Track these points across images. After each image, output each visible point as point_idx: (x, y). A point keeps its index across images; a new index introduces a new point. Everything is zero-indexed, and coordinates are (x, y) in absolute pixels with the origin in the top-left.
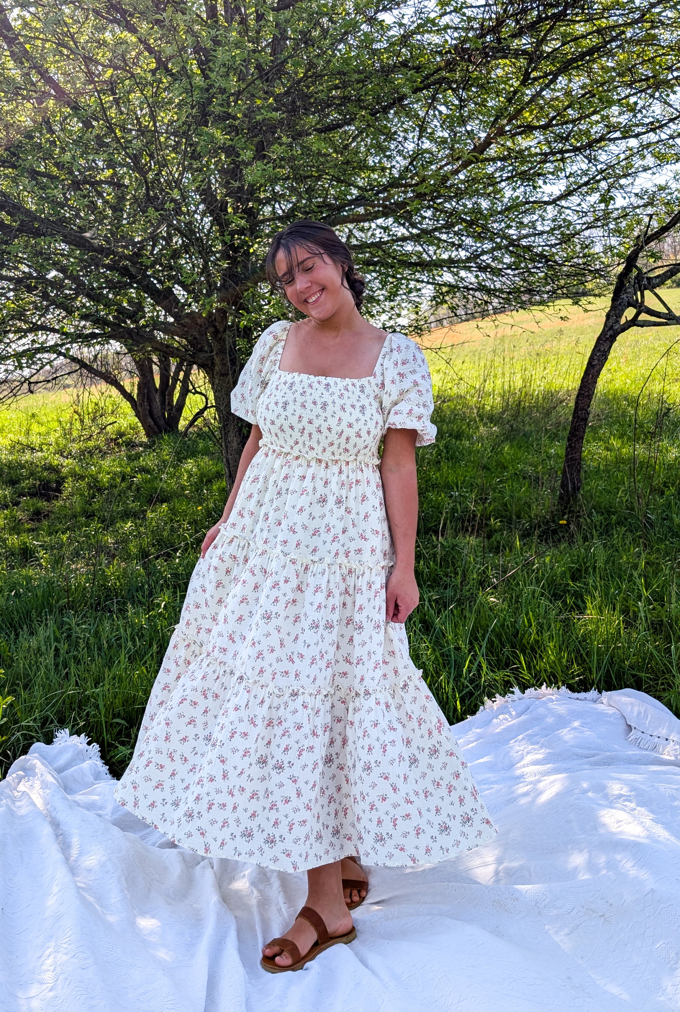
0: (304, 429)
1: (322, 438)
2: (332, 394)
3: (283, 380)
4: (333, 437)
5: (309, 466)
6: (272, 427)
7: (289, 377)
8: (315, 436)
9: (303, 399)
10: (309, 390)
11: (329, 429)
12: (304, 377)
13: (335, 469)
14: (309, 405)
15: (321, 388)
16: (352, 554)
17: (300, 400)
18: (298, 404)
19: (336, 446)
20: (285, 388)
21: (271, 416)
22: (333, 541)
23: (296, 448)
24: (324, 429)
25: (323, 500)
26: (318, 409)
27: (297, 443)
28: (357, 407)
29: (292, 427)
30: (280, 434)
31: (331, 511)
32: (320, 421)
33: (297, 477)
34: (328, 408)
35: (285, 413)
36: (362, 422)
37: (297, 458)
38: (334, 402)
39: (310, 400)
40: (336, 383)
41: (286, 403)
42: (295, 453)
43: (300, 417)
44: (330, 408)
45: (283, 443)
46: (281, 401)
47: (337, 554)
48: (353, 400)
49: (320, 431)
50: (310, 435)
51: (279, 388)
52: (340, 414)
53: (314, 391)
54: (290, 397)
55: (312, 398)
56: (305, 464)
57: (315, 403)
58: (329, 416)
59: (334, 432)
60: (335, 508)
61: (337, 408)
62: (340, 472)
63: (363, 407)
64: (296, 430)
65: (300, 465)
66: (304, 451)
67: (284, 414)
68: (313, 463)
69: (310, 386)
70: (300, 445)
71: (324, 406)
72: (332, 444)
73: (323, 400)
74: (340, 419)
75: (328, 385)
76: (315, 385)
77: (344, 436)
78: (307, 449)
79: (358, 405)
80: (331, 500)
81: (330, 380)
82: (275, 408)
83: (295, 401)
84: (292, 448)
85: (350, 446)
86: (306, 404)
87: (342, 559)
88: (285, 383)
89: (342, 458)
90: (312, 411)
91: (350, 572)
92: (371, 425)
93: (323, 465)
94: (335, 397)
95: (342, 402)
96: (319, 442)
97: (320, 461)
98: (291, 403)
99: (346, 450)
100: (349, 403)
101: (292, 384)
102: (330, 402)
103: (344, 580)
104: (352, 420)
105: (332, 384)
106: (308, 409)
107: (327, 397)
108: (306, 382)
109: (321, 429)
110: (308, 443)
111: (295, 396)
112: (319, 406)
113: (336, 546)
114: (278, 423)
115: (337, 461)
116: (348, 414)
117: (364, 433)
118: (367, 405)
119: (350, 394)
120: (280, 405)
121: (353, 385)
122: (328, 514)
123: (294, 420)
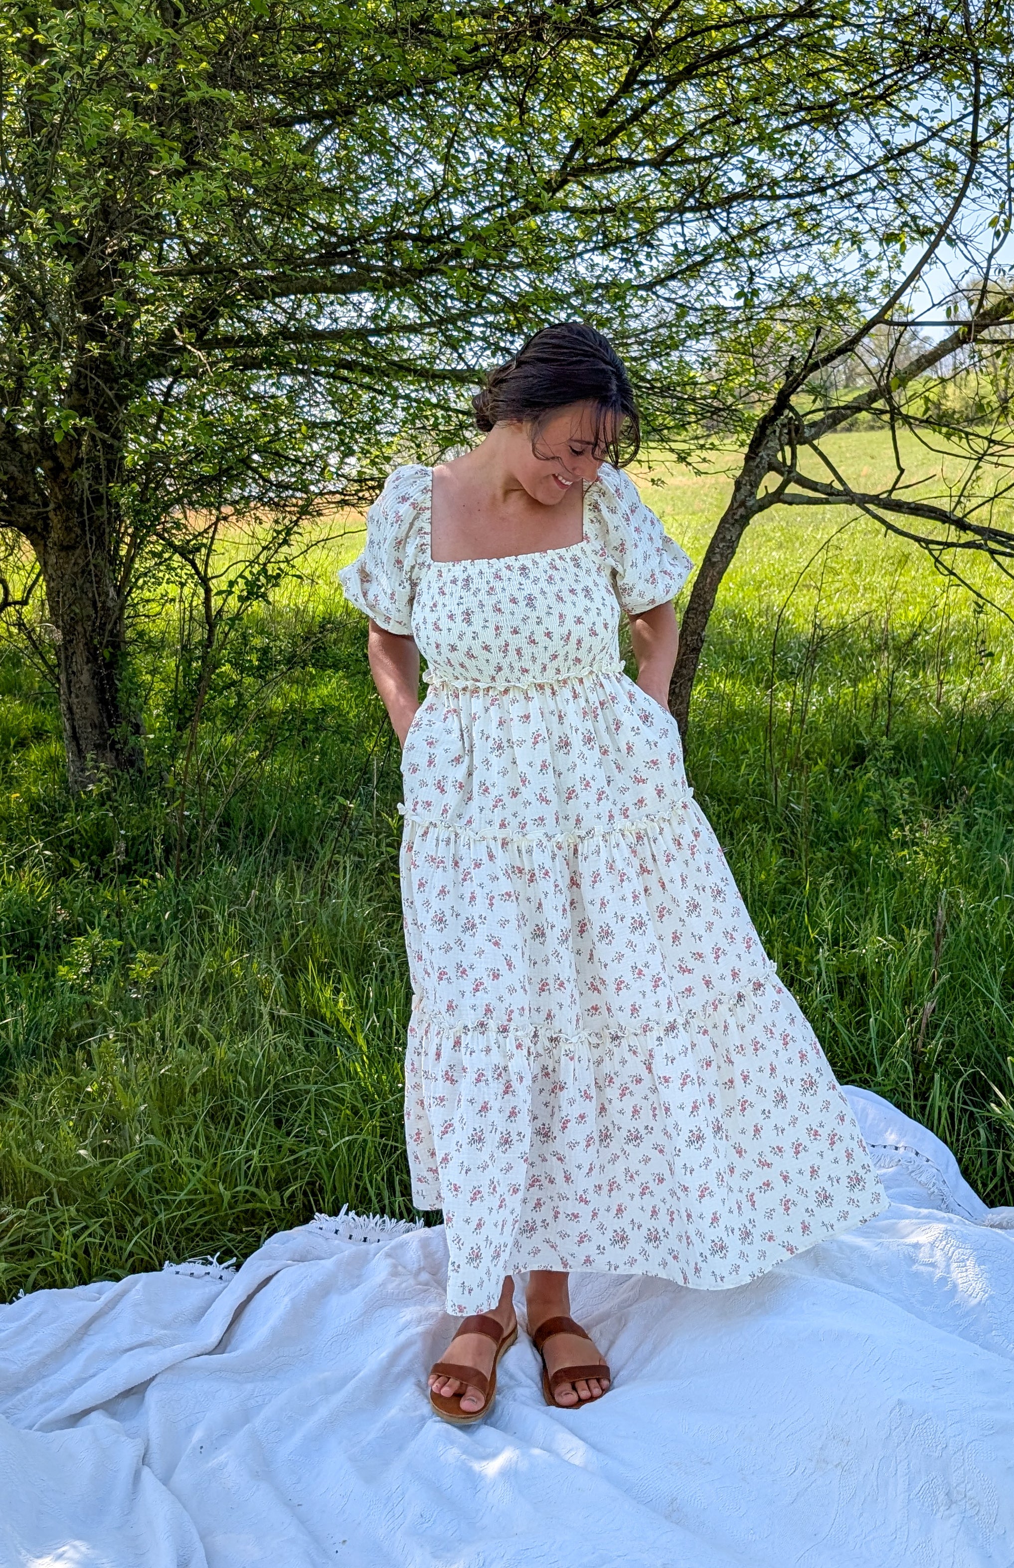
0: (507, 645)
1: (538, 650)
2: (536, 581)
3: (447, 577)
4: (556, 644)
5: (528, 698)
6: (452, 656)
7: (458, 570)
8: (527, 650)
9: (493, 600)
10: (498, 585)
11: (548, 635)
12: (482, 564)
13: (567, 693)
14: (506, 606)
15: (516, 575)
16: (632, 811)
17: (489, 602)
18: (488, 608)
19: (561, 658)
20: (458, 589)
21: (445, 639)
22: (600, 799)
23: (501, 677)
24: (539, 637)
25: (565, 744)
26: (522, 608)
27: (500, 669)
28: (579, 591)
29: (487, 648)
30: (467, 662)
31: (582, 755)
32: (531, 625)
33: (516, 719)
34: (537, 604)
35: (472, 629)
36: (594, 612)
37: (506, 691)
38: (543, 592)
39: (504, 598)
40: (535, 563)
41: (468, 614)
42: (501, 685)
43: (497, 628)
44: (540, 603)
45: (476, 675)
46: (458, 612)
47: (611, 817)
48: (570, 580)
49: (533, 642)
50: (519, 652)
51: (446, 590)
52: (558, 608)
53: (506, 583)
54: (471, 602)
55: (507, 594)
56: (520, 697)
57: (514, 601)
58: (542, 614)
59: (556, 637)
60: (585, 750)
61: (552, 600)
62: (575, 696)
63: (587, 590)
64: (495, 650)
65: (514, 701)
66: (513, 678)
67: (469, 631)
68: (532, 693)
69: (498, 577)
70: (506, 671)
71: (530, 601)
72: (555, 657)
73: (526, 593)
74: (561, 616)
75: (523, 568)
76: (505, 573)
77: (573, 640)
78: (517, 673)
79: (578, 588)
80: (576, 740)
81: (525, 559)
82: (451, 624)
83: (482, 605)
84: (493, 678)
85: (582, 654)
86: (501, 606)
87: (620, 823)
88: (454, 582)
89: (572, 674)
90: (513, 614)
91: (639, 838)
92: (606, 613)
93: (548, 691)
94: (543, 584)
95: (555, 589)
96: (534, 659)
97: (541, 687)
98: (476, 610)
99: (578, 660)
100: (565, 588)
101: (467, 581)
102: (536, 593)
103: (634, 852)
104: (580, 612)
105: (529, 564)
106: (507, 612)
107: (530, 588)
108: (489, 573)
109: (535, 637)
110: (517, 665)
111: (480, 597)
112: (522, 604)
113: (606, 806)
114: (462, 646)
115: (565, 682)
116: (569, 604)
117: (599, 628)
118: (591, 585)
119: (562, 573)
120: (459, 618)
121: (561, 558)
122: (578, 762)
123: (487, 637)
